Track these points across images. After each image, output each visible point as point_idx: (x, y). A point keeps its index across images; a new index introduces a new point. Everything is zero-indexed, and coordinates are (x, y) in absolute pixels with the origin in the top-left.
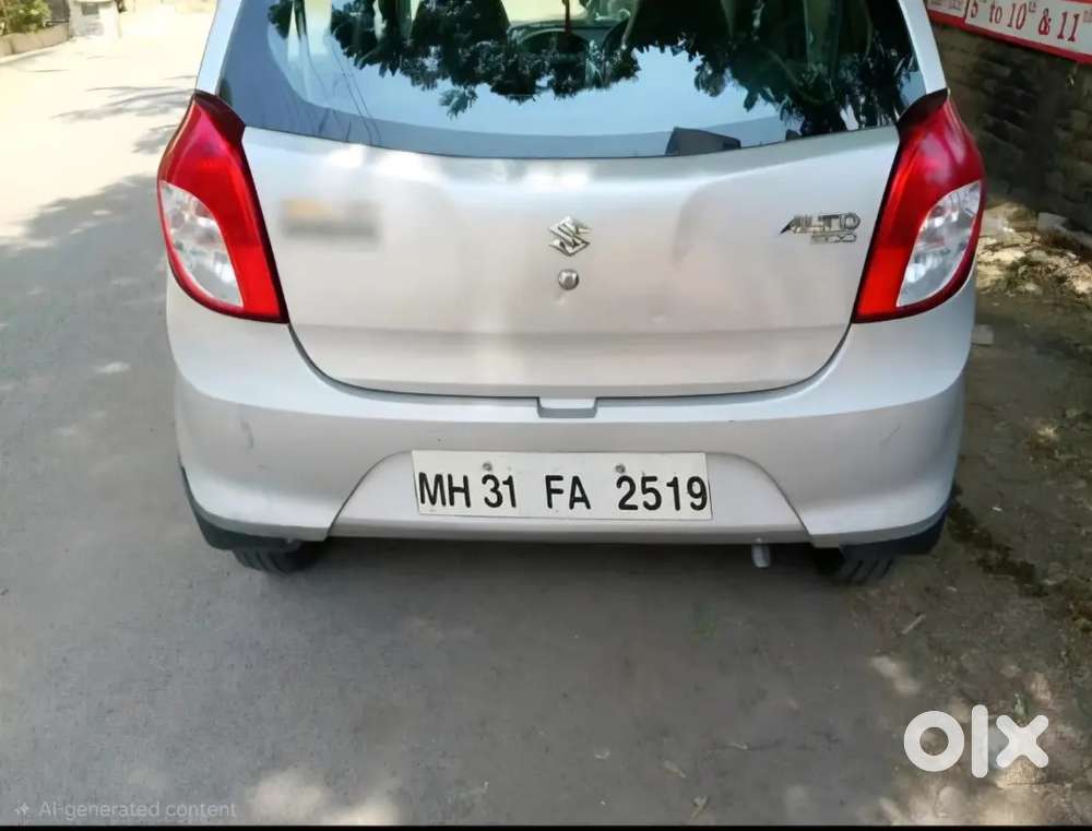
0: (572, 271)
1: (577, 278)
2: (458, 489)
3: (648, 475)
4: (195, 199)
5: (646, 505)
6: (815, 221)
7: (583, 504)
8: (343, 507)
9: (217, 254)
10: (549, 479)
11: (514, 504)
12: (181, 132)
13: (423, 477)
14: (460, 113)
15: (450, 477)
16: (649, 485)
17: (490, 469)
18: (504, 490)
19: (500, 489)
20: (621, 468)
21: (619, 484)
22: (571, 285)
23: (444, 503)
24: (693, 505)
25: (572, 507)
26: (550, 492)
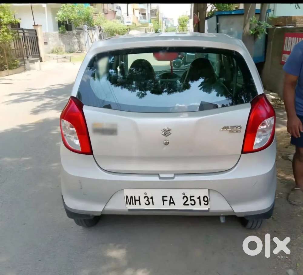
0: (167, 140)
1: (169, 143)
2: (137, 200)
3: (192, 195)
4: (69, 123)
5: (191, 204)
6: (229, 128)
7: (173, 204)
8: (105, 205)
9: (74, 137)
10: (163, 197)
11: (153, 204)
12: (67, 106)
13: (127, 197)
14: (142, 98)
15: (135, 197)
16: (192, 198)
17: (146, 194)
18: (150, 200)
19: (149, 200)
20: (184, 194)
21: (183, 198)
22: (167, 144)
23: (133, 204)
24: (205, 204)
25: (170, 205)
26: (164, 201)
